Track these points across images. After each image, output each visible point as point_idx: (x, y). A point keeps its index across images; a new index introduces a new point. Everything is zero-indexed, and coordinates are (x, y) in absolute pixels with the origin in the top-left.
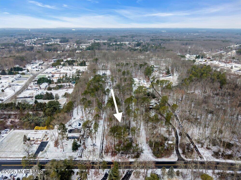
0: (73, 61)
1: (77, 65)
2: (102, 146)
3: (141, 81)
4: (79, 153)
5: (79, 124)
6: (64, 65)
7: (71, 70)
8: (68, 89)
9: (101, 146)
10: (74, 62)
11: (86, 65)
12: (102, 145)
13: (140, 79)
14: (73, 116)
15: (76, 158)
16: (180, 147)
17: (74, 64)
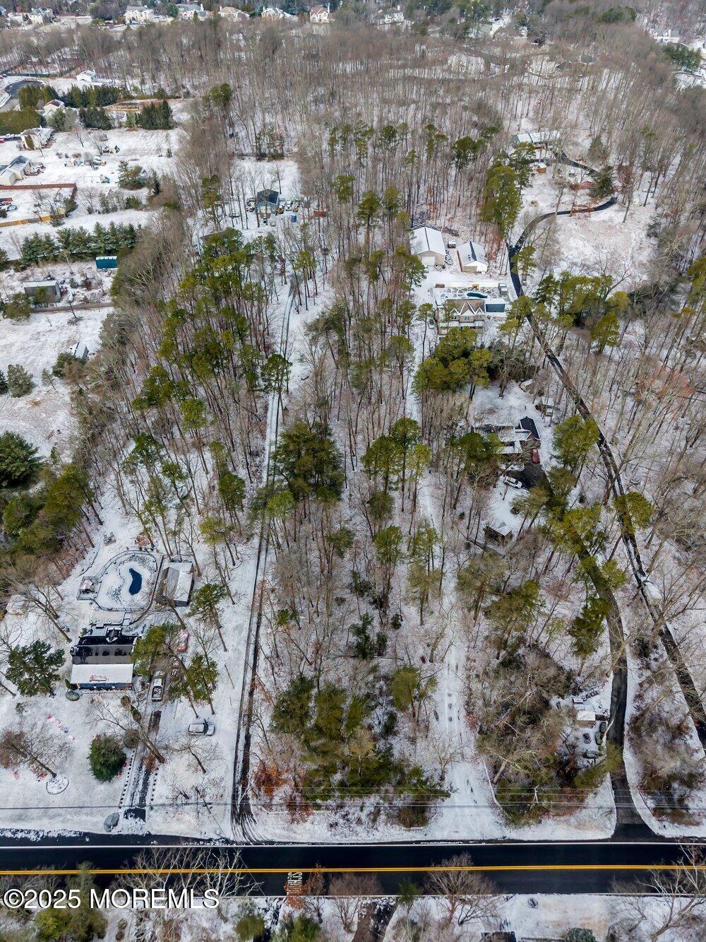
0: (107, 96)
1: (130, 126)
2: (248, 737)
3: (458, 248)
4: (130, 789)
5: (129, 580)
6: (59, 124)
7: (96, 158)
8: (78, 313)
9: (238, 736)
10: (114, 102)
11: (176, 125)
12: (248, 730)
13: (455, 227)
14: (101, 523)
15: (115, 825)
16: (631, 739)
17: (113, 112)
